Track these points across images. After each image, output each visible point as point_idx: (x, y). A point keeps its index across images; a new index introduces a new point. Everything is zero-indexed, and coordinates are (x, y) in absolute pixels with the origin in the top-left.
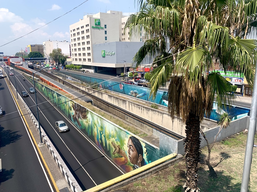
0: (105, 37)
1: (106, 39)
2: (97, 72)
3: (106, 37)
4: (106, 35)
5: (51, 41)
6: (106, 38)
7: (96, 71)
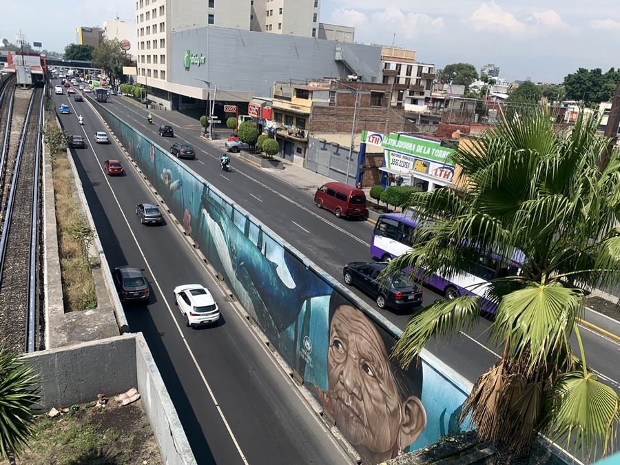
0: (209, 15)
1: (211, 21)
2: (178, 110)
3: (211, 16)
4: (211, 11)
5: (121, 19)
6: (211, 18)
7: (175, 107)
